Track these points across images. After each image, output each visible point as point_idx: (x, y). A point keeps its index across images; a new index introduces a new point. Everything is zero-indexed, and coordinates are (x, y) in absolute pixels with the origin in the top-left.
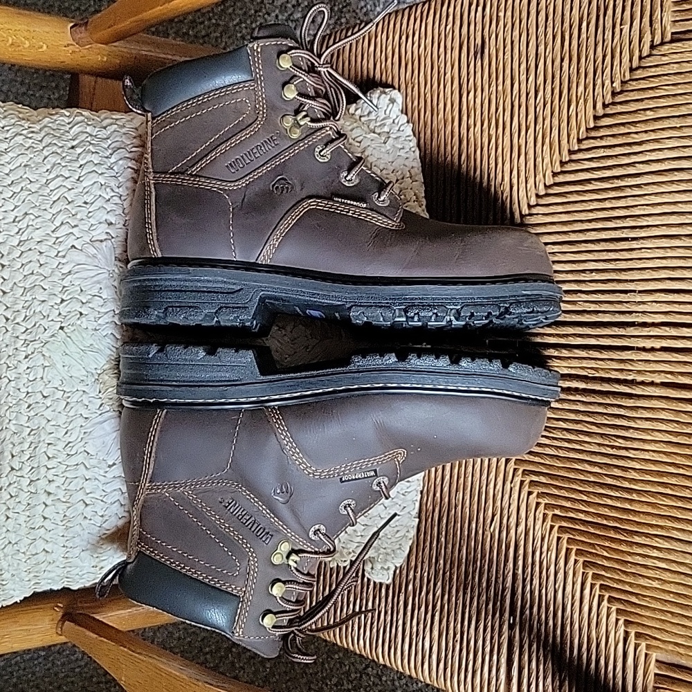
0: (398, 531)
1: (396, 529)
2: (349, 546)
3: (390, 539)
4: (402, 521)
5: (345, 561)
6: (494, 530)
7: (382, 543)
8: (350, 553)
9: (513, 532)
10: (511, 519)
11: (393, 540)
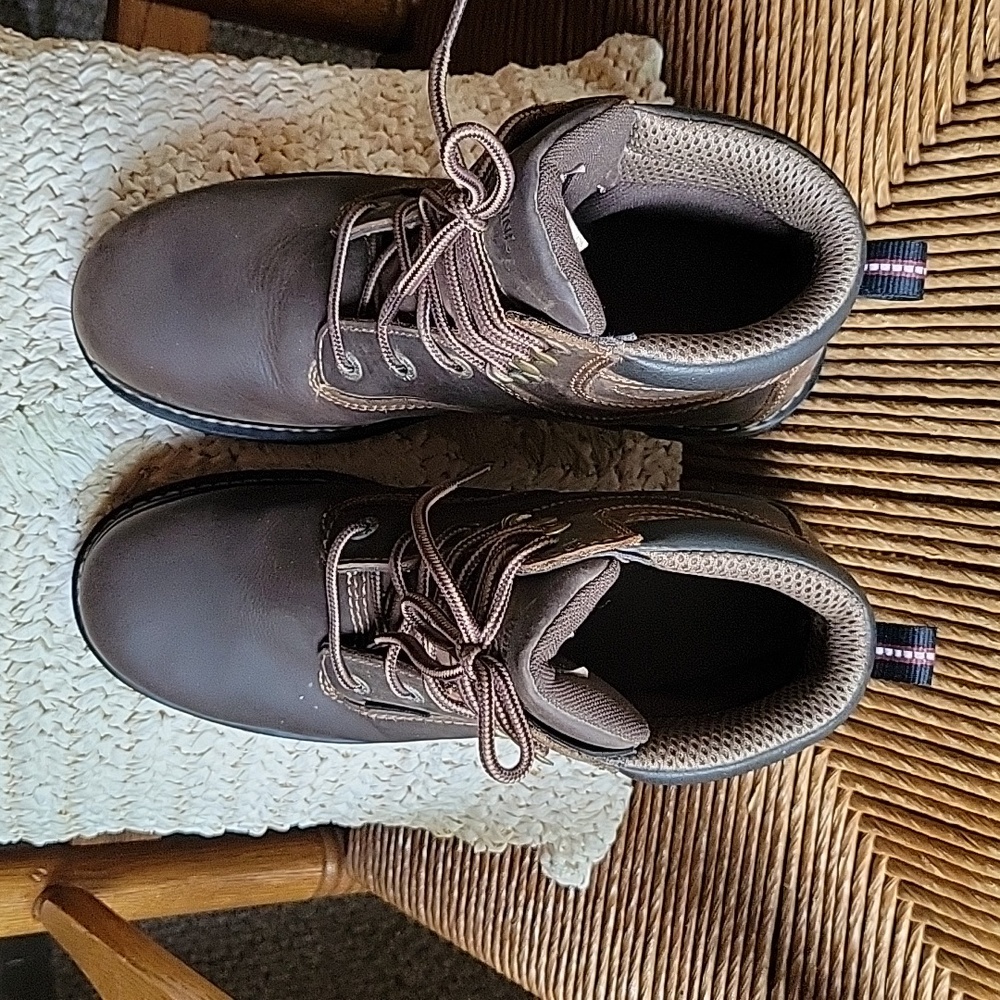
0: (591, 802)
1: (588, 798)
2: (506, 821)
3: (575, 813)
4: (599, 786)
5: (501, 845)
6: (755, 809)
7: (562, 820)
8: (508, 832)
9: (785, 814)
10: (783, 793)
11: (582, 815)
